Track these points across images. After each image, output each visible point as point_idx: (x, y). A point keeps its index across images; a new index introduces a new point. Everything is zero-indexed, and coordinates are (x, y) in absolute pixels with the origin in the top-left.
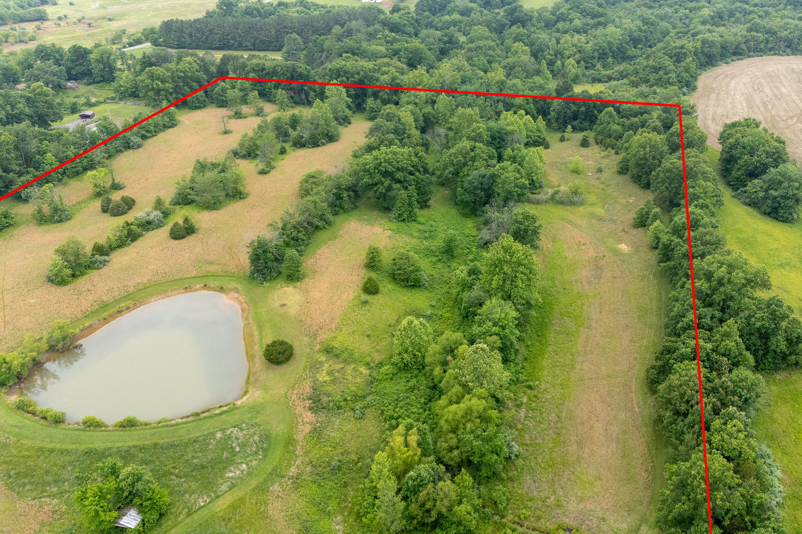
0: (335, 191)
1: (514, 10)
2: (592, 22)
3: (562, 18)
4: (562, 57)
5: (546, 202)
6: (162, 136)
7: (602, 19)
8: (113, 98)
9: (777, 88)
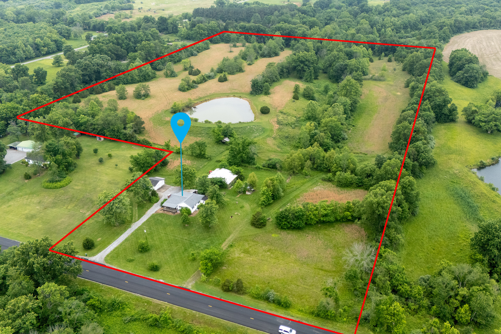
0: (281, 68)
1: (363, 6)
2: (402, 12)
3: (387, 10)
4: (385, 27)
5: (369, 79)
6: (204, 52)
7: (407, 11)
8: (178, 40)
9: (490, 43)
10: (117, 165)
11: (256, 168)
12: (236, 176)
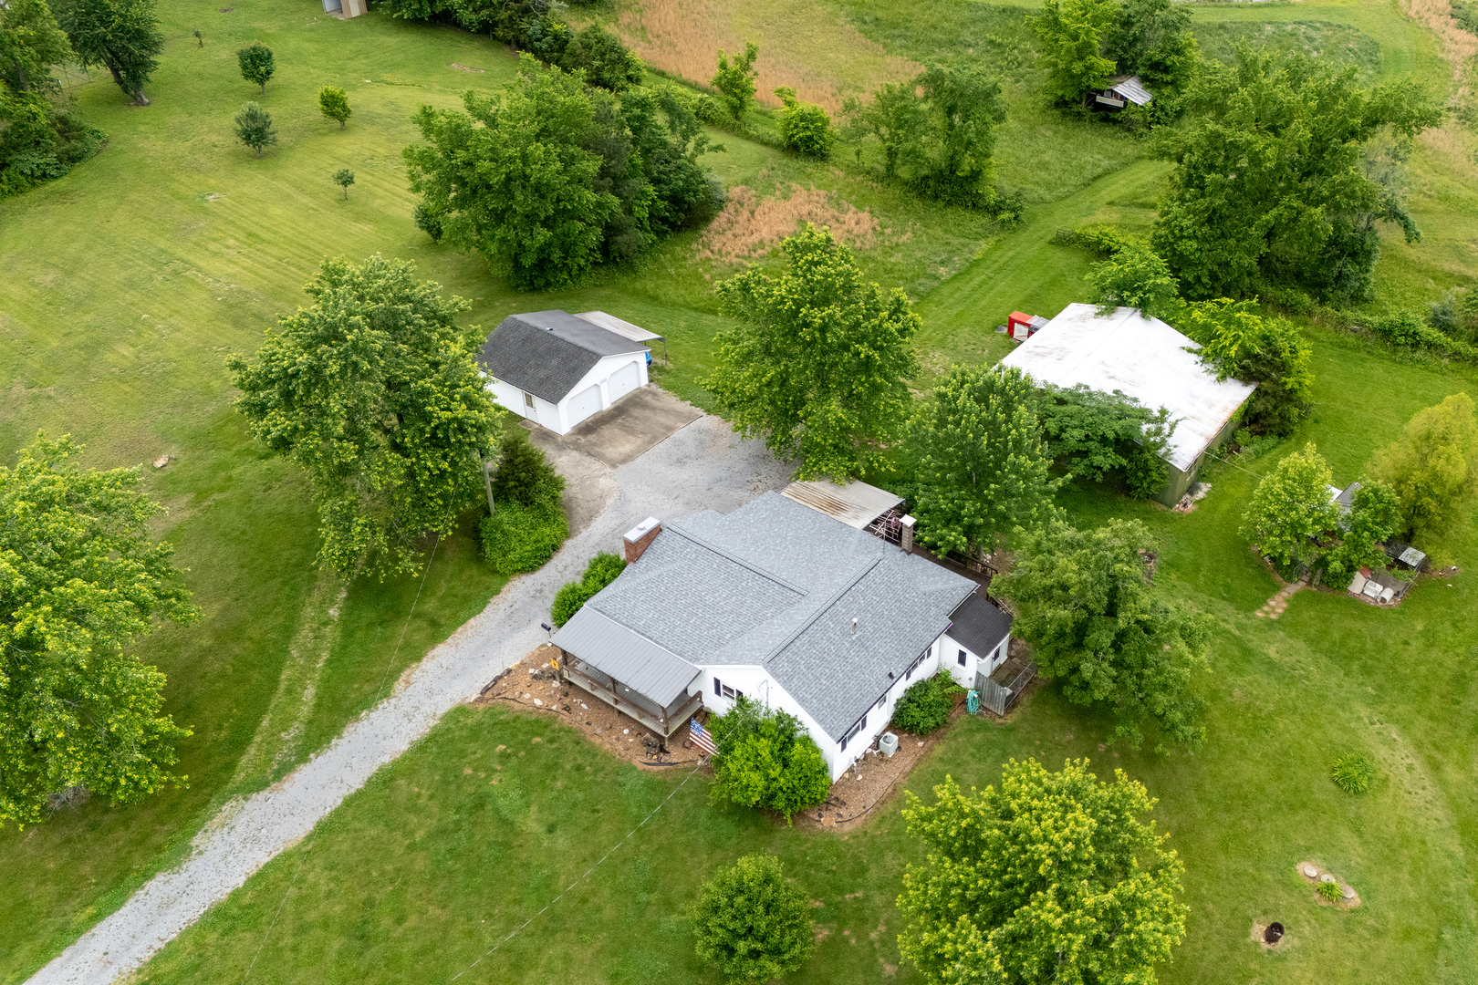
10: (346, 180)
11: (1386, 333)
12: (1236, 395)
